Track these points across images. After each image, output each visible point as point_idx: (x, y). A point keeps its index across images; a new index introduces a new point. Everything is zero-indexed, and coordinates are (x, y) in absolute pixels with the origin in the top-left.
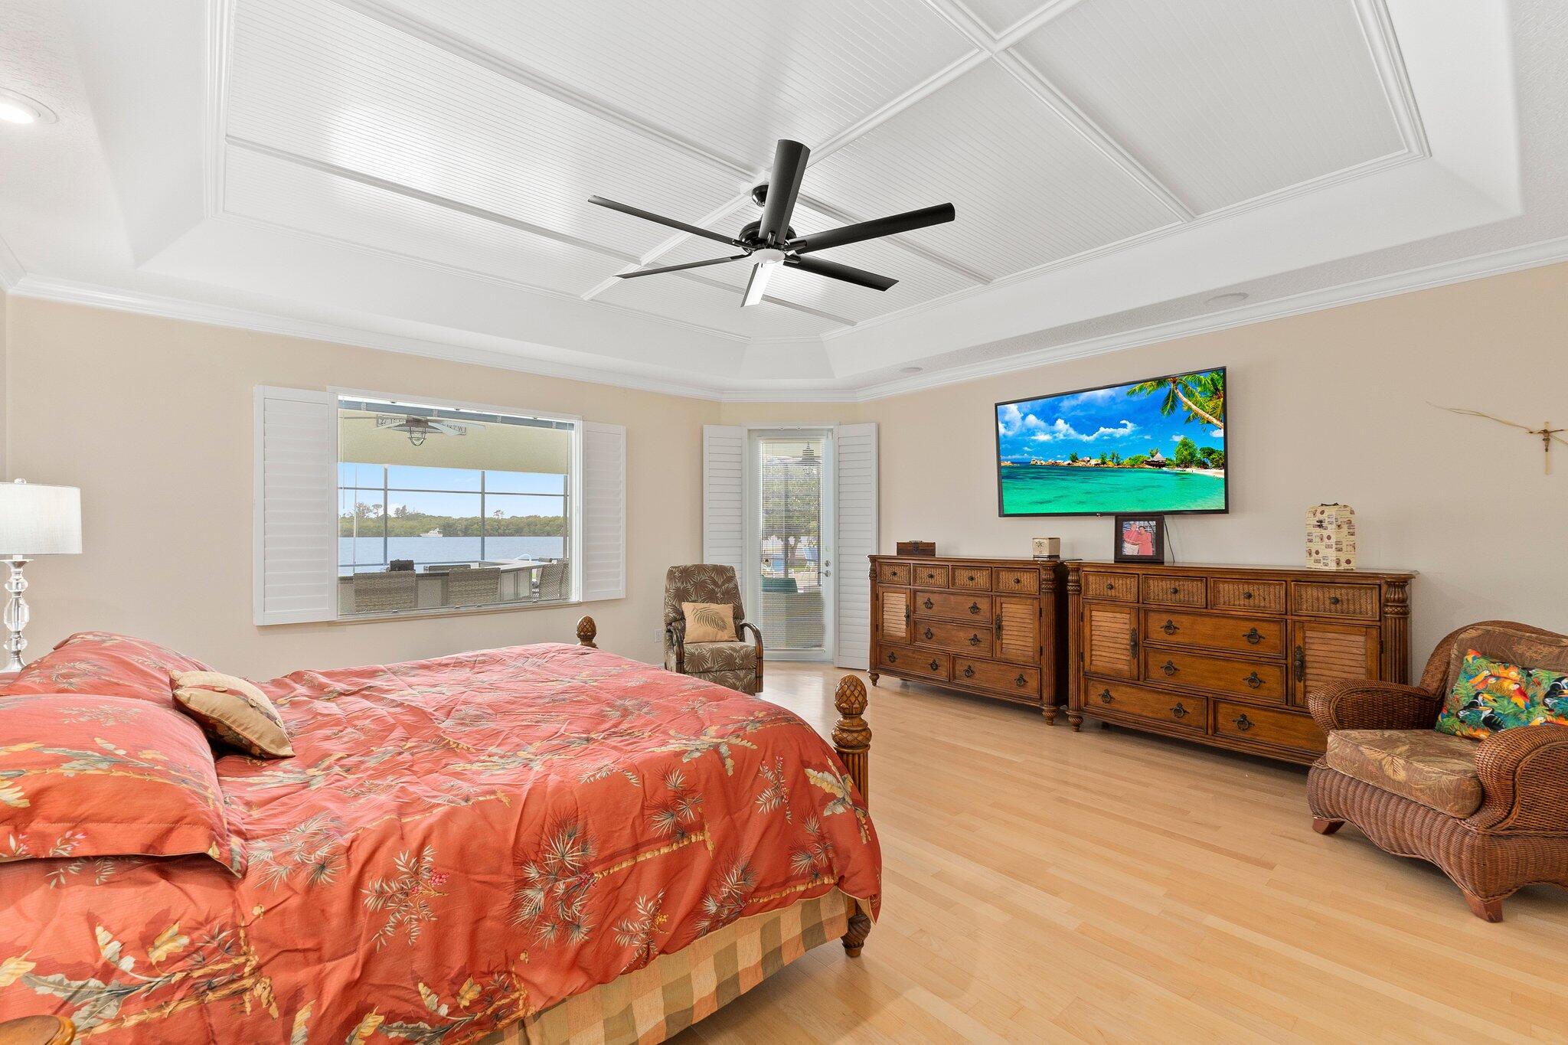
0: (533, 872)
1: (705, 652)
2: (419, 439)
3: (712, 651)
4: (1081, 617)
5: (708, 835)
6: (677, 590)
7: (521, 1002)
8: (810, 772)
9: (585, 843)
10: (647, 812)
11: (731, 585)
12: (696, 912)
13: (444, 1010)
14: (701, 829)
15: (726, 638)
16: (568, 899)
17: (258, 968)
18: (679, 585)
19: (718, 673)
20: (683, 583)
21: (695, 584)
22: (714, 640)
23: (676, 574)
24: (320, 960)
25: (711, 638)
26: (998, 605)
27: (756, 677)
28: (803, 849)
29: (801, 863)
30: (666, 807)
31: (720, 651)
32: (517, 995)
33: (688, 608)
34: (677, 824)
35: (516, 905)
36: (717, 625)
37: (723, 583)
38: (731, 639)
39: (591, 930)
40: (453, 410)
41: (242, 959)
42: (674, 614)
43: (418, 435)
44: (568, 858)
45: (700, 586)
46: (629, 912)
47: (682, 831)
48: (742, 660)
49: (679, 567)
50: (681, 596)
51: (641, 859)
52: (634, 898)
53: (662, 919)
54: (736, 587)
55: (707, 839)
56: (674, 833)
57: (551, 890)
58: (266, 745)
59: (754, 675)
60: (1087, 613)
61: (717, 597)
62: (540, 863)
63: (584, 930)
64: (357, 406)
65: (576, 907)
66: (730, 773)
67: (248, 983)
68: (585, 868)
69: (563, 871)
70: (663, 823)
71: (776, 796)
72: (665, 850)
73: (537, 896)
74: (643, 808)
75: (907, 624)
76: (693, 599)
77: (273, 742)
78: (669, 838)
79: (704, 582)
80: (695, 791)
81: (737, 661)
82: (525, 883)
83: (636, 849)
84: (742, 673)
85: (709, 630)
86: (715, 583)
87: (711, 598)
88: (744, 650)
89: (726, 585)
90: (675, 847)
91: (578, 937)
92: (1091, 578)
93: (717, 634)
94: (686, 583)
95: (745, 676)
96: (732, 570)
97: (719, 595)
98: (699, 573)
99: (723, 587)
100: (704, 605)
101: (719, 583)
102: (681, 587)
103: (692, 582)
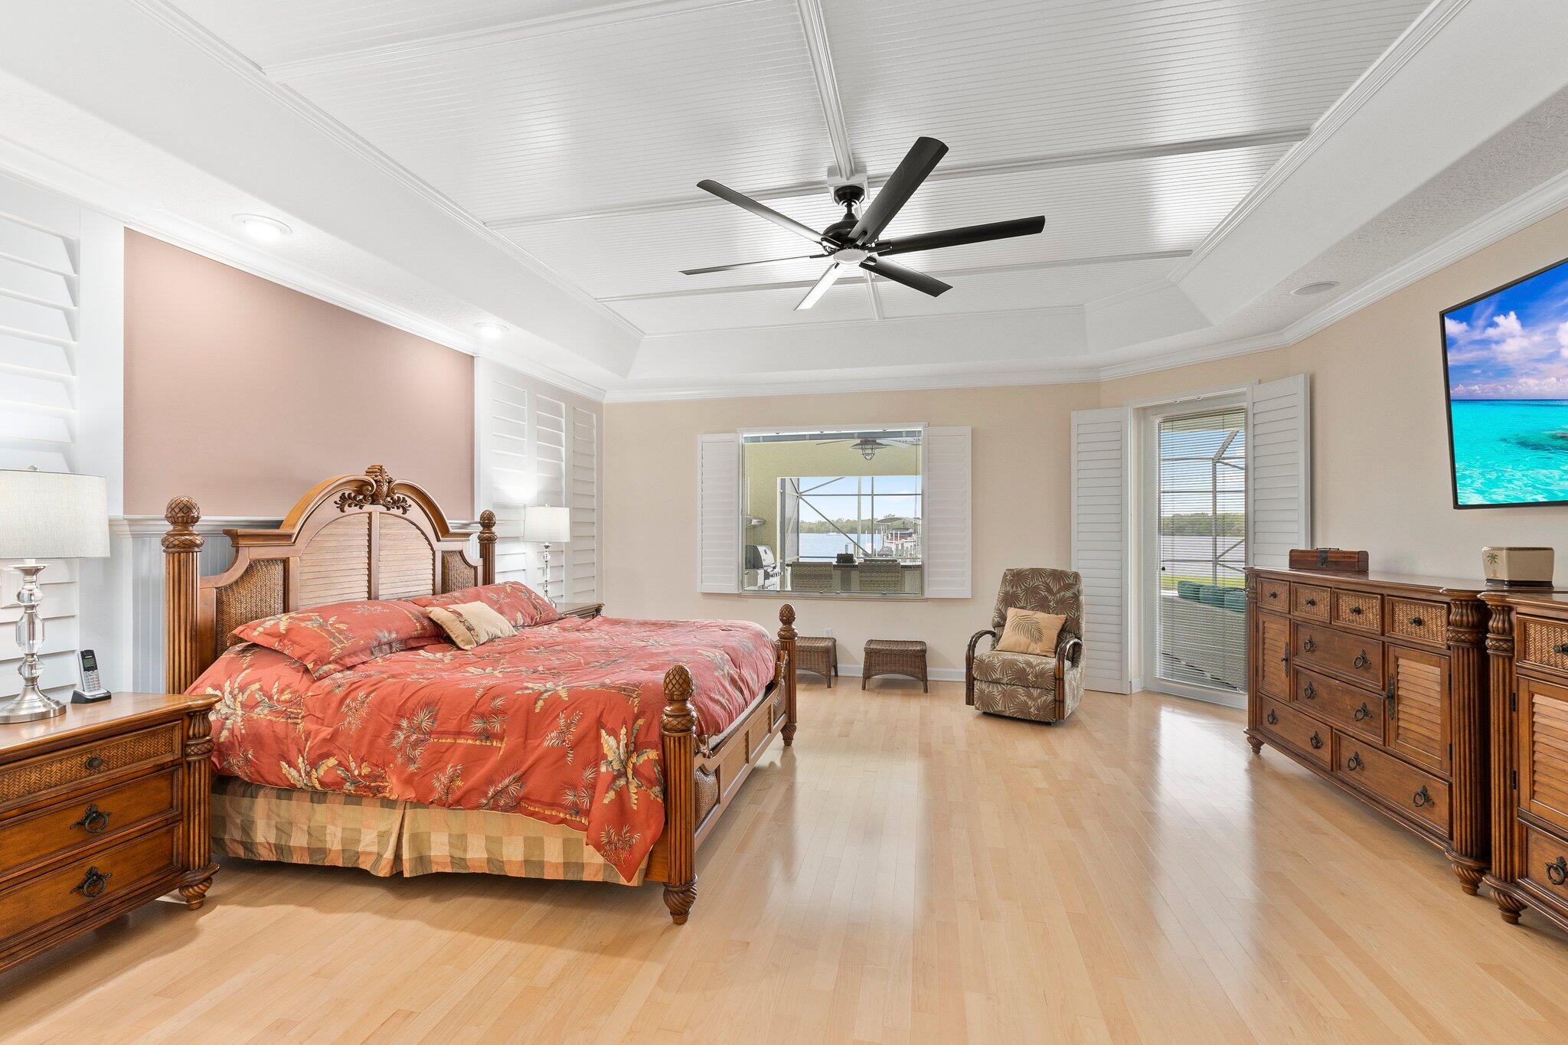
0: (404, 724)
1: (996, 661)
2: (868, 454)
3: (1004, 661)
4: (1513, 703)
5: (504, 745)
6: (1006, 593)
7: (388, 789)
8: (603, 732)
9: (435, 719)
10: (472, 715)
11: (1069, 594)
12: (479, 789)
13: (356, 773)
14: (502, 740)
15: (1038, 652)
16: (415, 745)
17: (303, 717)
18: (1008, 589)
19: (1009, 686)
20: (1013, 587)
21: (1027, 590)
22: (1025, 651)
23: (1008, 577)
24: (322, 724)
25: (1022, 649)
26: (1392, 659)
27: (1055, 700)
28: (574, 787)
29: (569, 798)
30: (482, 716)
31: (1012, 664)
32: (387, 784)
33: (1011, 612)
34: (485, 730)
35: (392, 737)
36: (1032, 636)
37: (1059, 591)
38: (1043, 654)
39: (419, 768)
41: (300, 711)
42: (998, 619)
43: (870, 451)
44: (424, 724)
45: (1032, 592)
46: (443, 769)
47: (488, 735)
48: (1036, 677)
49: (1013, 570)
50: (1009, 600)
51: (459, 741)
52: (448, 763)
53: (459, 783)
54: (1076, 597)
55: (502, 746)
56: (480, 734)
57: (408, 737)
58: (458, 641)
59: (1050, 697)
60: (1523, 697)
61: (1049, 606)
62: (410, 720)
63: (416, 766)
64: (756, 439)
65: (417, 752)
66: (537, 710)
67: (299, 721)
68: (430, 733)
69: (419, 729)
70: (478, 725)
71: (558, 738)
72: (470, 742)
73: (401, 736)
74: (471, 711)
75: (1288, 674)
76: (1022, 605)
77: (462, 641)
78: (476, 736)
79: (1037, 587)
80: (505, 713)
81: (1030, 677)
82: (399, 727)
83: (459, 733)
84: (1035, 692)
85: (1023, 639)
86: (1049, 590)
87: (1043, 606)
88: (1041, 666)
89: (1062, 594)
90: (478, 743)
91: (412, 768)
92: (1533, 630)
93: (1030, 645)
94: (1017, 588)
95: (1040, 696)
96: (1076, 576)
97: (1051, 604)
98: (1033, 577)
99: (1058, 595)
100: (1030, 613)
101: (1055, 590)
102: (1011, 591)
103: (1023, 588)
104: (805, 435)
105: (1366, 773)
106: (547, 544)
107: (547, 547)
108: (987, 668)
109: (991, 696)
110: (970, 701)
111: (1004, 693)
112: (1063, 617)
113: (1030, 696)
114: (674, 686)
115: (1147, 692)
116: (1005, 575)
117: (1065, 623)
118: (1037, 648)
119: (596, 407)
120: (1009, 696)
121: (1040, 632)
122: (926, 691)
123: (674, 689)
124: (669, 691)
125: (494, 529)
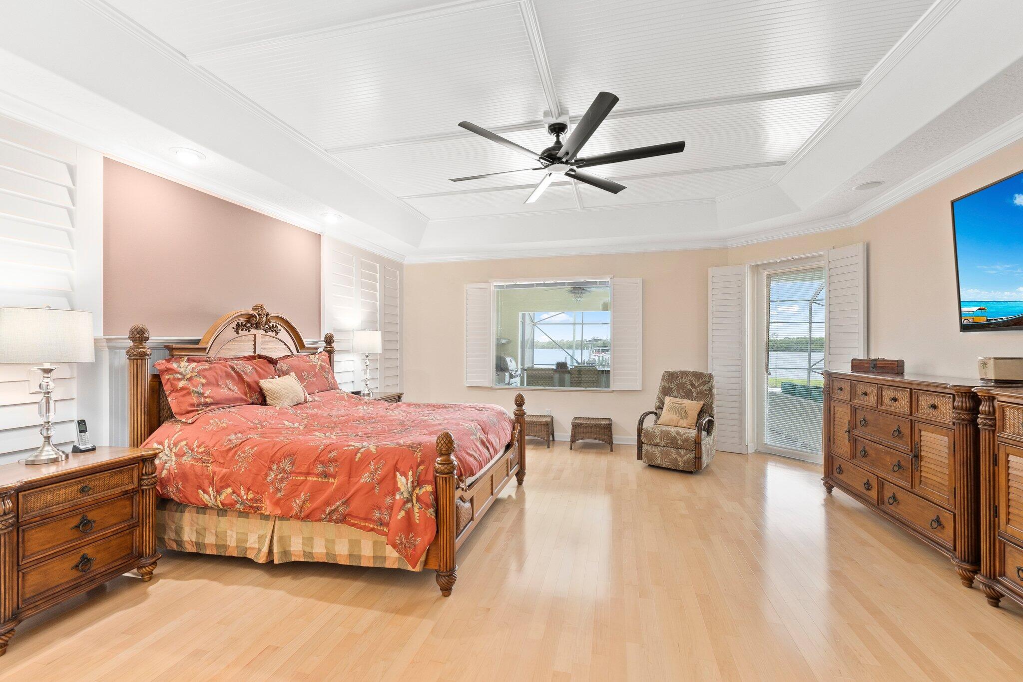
0: (275, 467)
1: (657, 431)
2: (578, 297)
3: (662, 432)
4: (995, 461)
5: (336, 481)
6: (664, 387)
7: (264, 508)
8: (398, 474)
9: (293, 464)
10: (317, 462)
11: (705, 388)
12: (321, 509)
13: (245, 497)
14: (335, 478)
15: (685, 425)
16: (281, 481)
17: (212, 462)
18: (666, 384)
19: (665, 448)
20: (668, 383)
21: (678, 385)
22: (676, 425)
23: (666, 377)
24: (223, 467)
25: (674, 424)
26: (917, 431)
27: (695, 457)
28: (380, 508)
29: (377, 515)
30: (323, 463)
31: (667, 433)
32: (263, 505)
33: (668, 400)
34: (324, 471)
35: (267, 475)
36: (681, 415)
37: (699, 386)
38: (688, 427)
39: (284, 495)
40: (542, 282)
41: (210, 459)
42: (659, 404)
43: (579, 295)
44: (287, 468)
45: (681, 386)
46: (298, 496)
47: (326, 475)
48: (683, 442)
49: (669, 372)
50: (666, 392)
51: (308, 479)
52: (301, 492)
53: (308, 505)
54: (710, 390)
55: (335, 482)
56: (322, 474)
57: (277, 475)
59: (692, 455)
60: (1002, 456)
61: (692, 396)
62: (278, 465)
63: (281, 494)
64: (501, 287)
65: (282, 485)
66: (357, 460)
67: (210, 465)
68: (290, 473)
69: (284, 471)
70: (320, 468)
71: (369, 477)
72: (315, 479)
73: (273, 474)
74: (316, 460)
75: (849, 440)
76: (674, 395)
78: (318, 475)
79: (684, 383)
80: (337, 461)
81: (679, 442)
82: (271, 469)
83: (308, 474)
84: (682, 452)
85: (675, 417)
86: (692, 385)
87: (688, 395)
88: (686, 435)
89: (701, 387)
90: (320, 479)
91: (279, 495)
92: (1008, 413)
93: (679, 420)
94: (671, 383)
95: (685, 455)
96: (711, 376)
97: (694, 394)
98: (682, 377)
99: (698, 389)
100: (680, 400)
101: (696, 385)
102: (667, 386)
103: (675, 383)
104: (533, 284)
105: (900, 507)
106: (367, 355)
107: (367, 356)
108: (651, 435)
109: (653, 454)
110: (640, 457)
111: (662, 452)
112: (702, 403)
113: (679, 454)
114: (442, 445)
115: (758, 453)
116: (664, 375)
117: (703, 407)
118: (684, 423)
119: (399, 266)
120: (665, 455)
121: (686, 412)
122: (612, 450)
123: (442, 447)
124: (439, 448)
125: (333, 345)
